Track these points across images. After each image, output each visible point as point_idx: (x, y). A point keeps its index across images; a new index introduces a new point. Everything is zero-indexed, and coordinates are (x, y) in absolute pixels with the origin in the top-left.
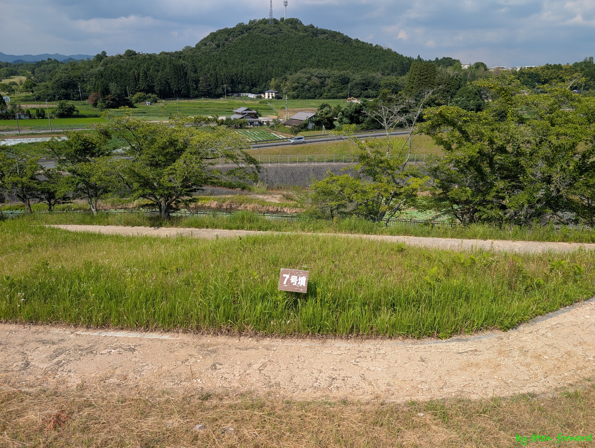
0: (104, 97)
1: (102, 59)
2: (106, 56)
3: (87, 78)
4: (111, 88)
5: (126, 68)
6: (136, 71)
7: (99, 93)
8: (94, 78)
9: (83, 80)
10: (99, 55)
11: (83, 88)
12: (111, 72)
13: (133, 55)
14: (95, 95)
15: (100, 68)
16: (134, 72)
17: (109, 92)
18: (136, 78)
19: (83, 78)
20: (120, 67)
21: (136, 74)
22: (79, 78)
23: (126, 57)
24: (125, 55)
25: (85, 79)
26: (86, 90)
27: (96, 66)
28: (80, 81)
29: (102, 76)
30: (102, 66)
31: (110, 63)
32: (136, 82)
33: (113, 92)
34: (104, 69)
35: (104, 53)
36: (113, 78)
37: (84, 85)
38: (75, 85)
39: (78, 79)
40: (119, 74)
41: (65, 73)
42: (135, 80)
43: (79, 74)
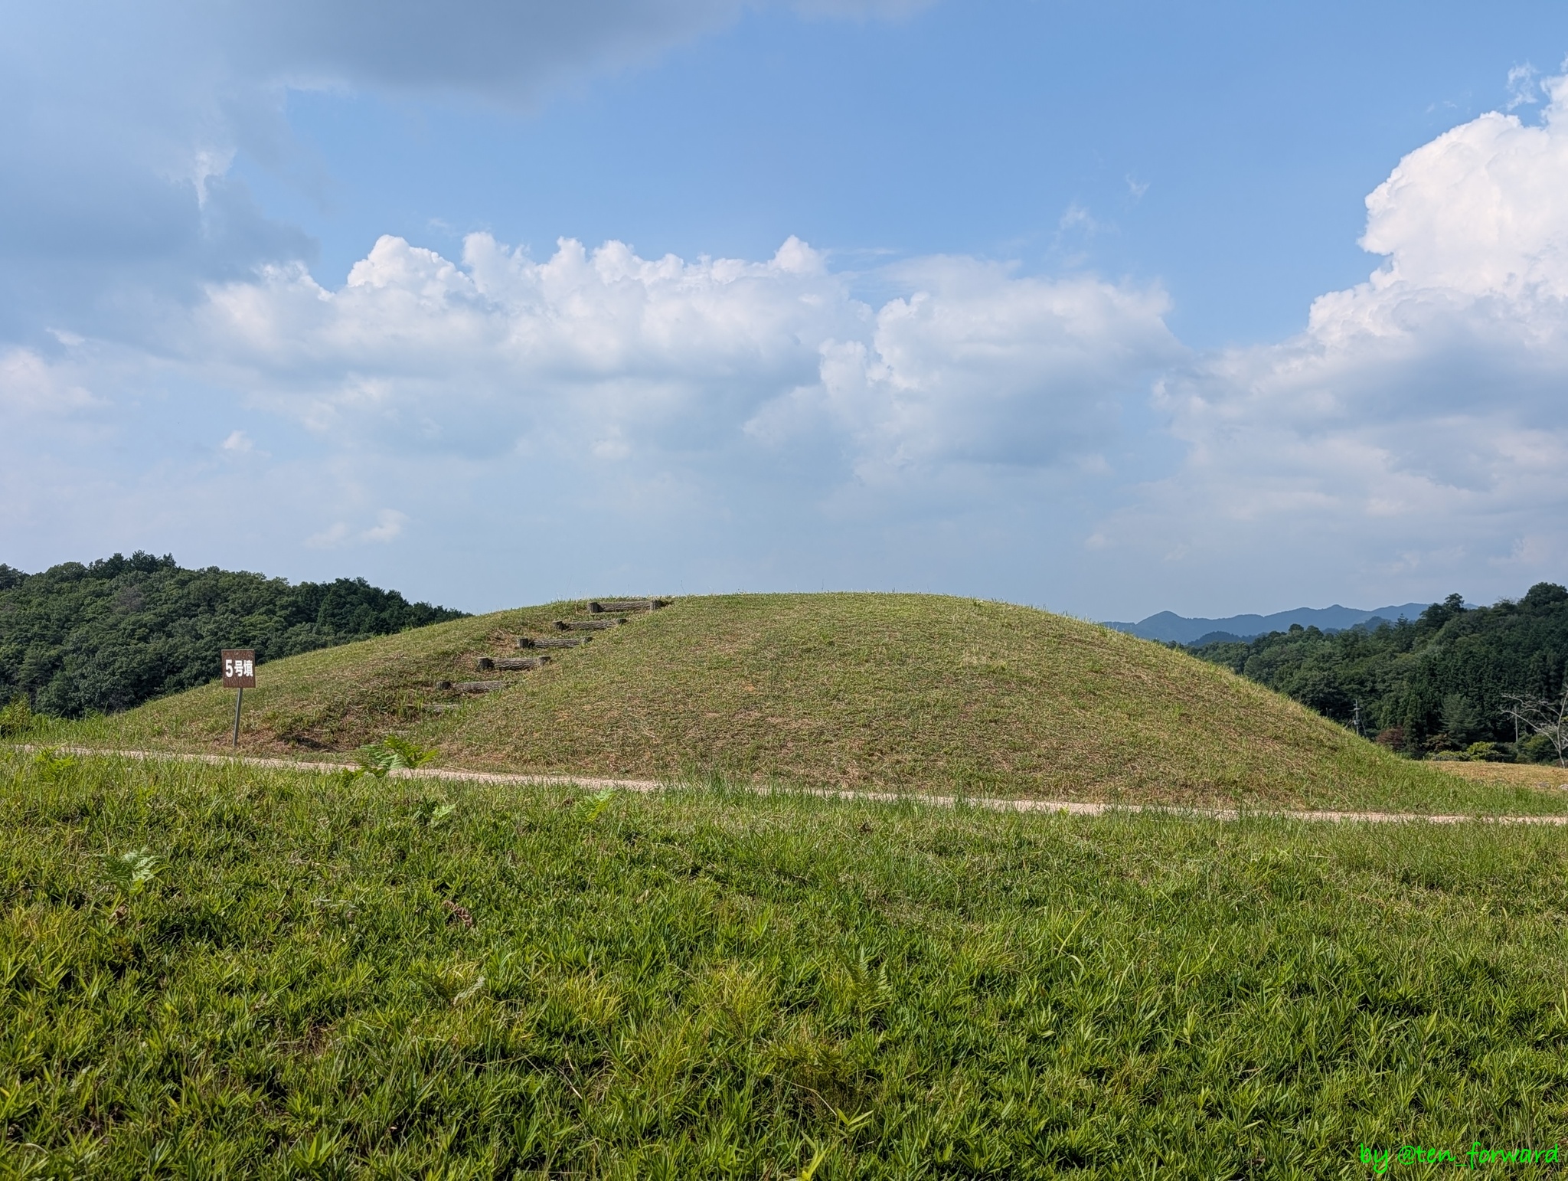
0: (1419, 742)
1: (1443, 621)
2: (1463, 610)
3: (1384, 681)
4: (1447, 712)
5: (1520, 644)
6: (1552, 655)
7: (1407, 729)
8: (1405, 682)
9: (1373, 690)
10: (1436, 607)
11: (1369, 714)
12: (1466, 662)
13: (1556, 599)
14: (1393, 733)
15: (1433, 648)
16: (1545, 658)
17: (1440, 725)
18: (1549, 677)
19: (1374, 682)
20: (1500, 644)
21: (1550, 662)
22: (1362, 683)
23: (1528, 608)
24: (1524, 602)
25: (1380, 687)
26: (1376, 719)
27: (1423, 642)
28: (1361, 693)
29: (1433, 675)
30: (1440, 643)
31: (1469, 631)
32: (1549, 690)
33: (1452, 725)
34: (1444, 653)
35: (1455, 599)
36: (1468, 679)
37: (1373, 706)
38: (1345, 704)
39: (1355, 687)
40: (1490, 667)
41: (1321, 669)
42: (1547, 683)
43: (1361, 671)
